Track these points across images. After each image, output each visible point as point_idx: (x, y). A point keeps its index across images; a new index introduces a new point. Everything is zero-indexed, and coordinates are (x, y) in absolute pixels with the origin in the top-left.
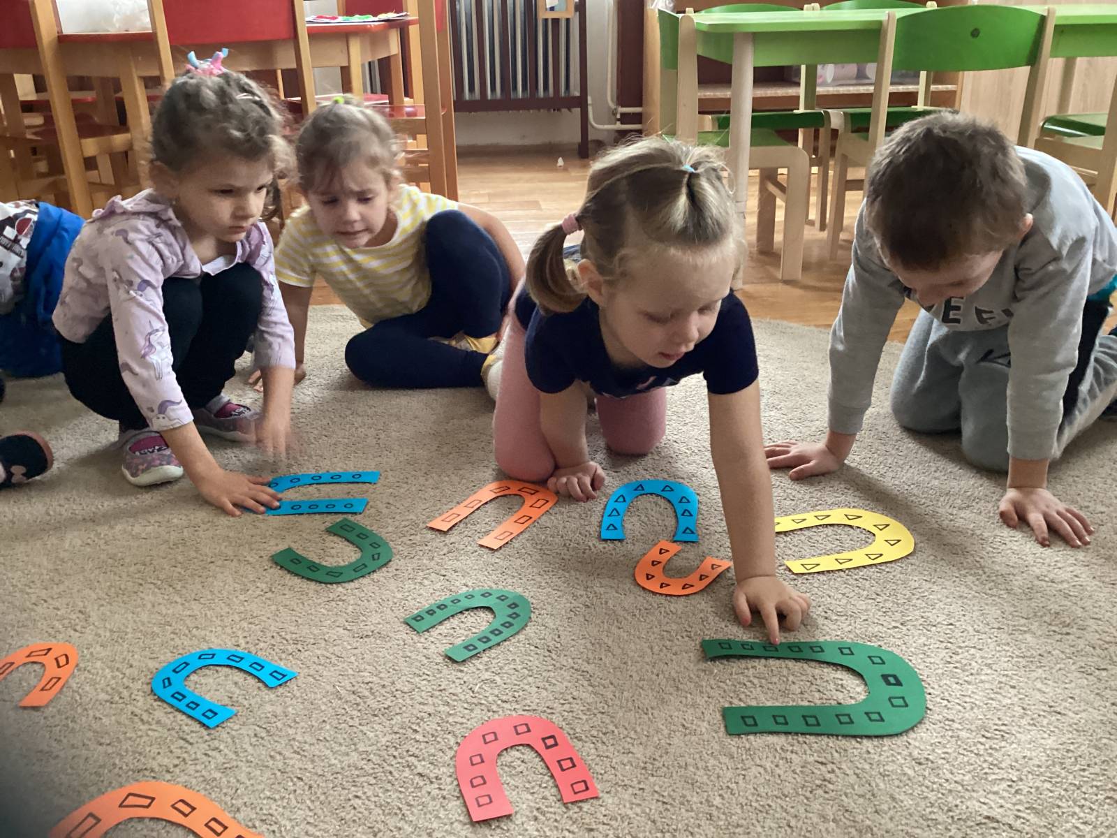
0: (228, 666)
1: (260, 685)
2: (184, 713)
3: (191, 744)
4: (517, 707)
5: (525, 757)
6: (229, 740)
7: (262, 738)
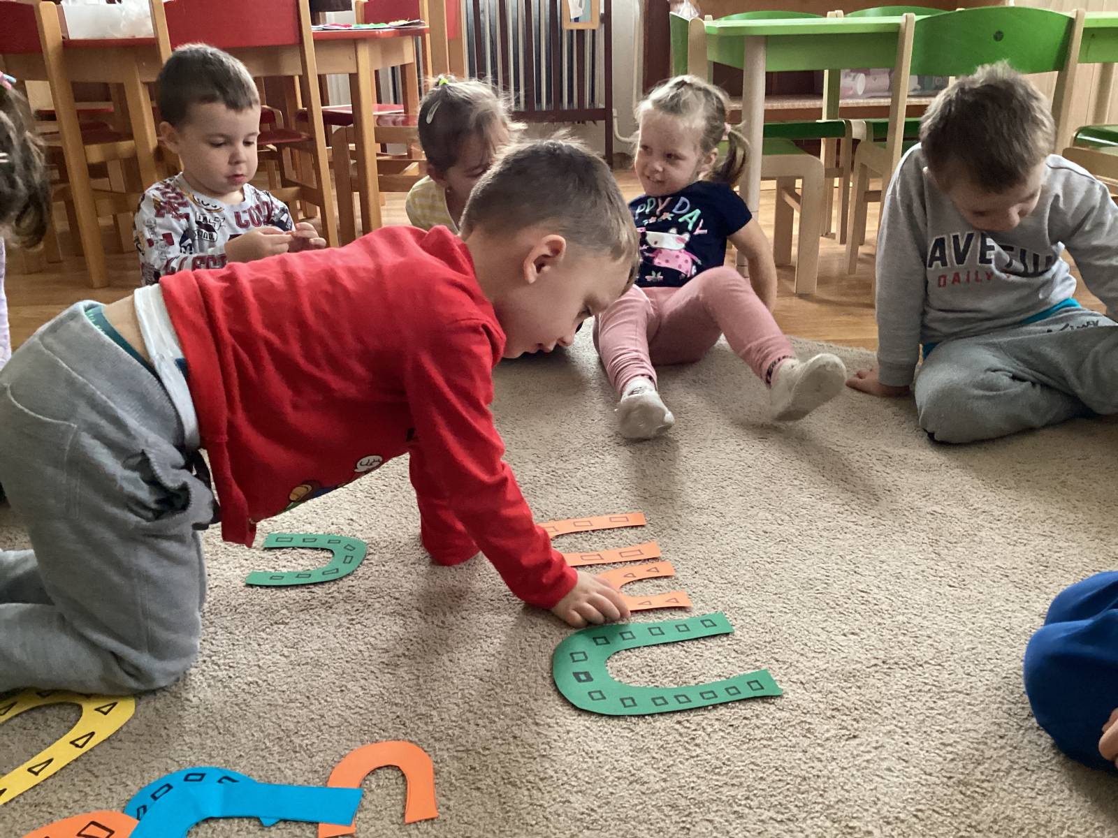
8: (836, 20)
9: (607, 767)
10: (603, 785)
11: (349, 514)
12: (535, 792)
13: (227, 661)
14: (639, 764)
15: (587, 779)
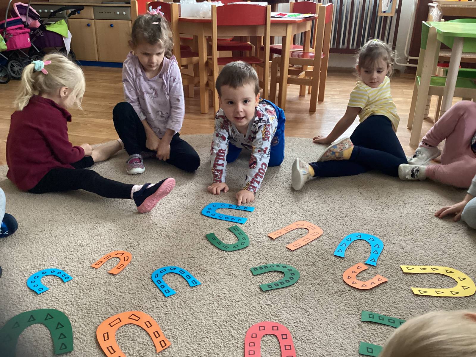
0: (179, 274)
1: (187, 284)
2: (159, 289)
3: (158, 301)
4: (276, 319)
5: (273, 340)
6: (171, 303)
7: (182, 305)
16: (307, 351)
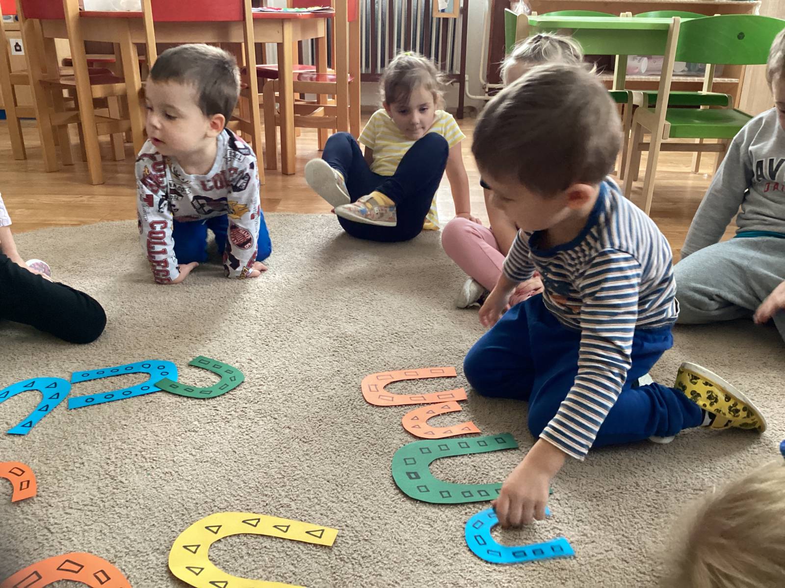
8: (626, 19)
9: (411, 552)
10: (406, 564)
11: (249, 355)
12: (357, 566)
13: (152, 456)
14: (433, 551)
15: (395, 560)
16: (365, 580)
